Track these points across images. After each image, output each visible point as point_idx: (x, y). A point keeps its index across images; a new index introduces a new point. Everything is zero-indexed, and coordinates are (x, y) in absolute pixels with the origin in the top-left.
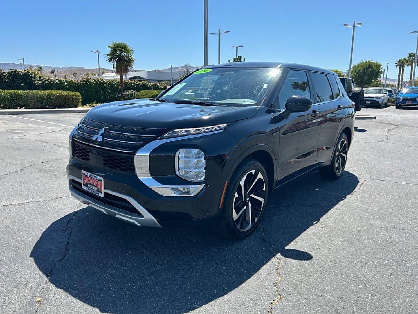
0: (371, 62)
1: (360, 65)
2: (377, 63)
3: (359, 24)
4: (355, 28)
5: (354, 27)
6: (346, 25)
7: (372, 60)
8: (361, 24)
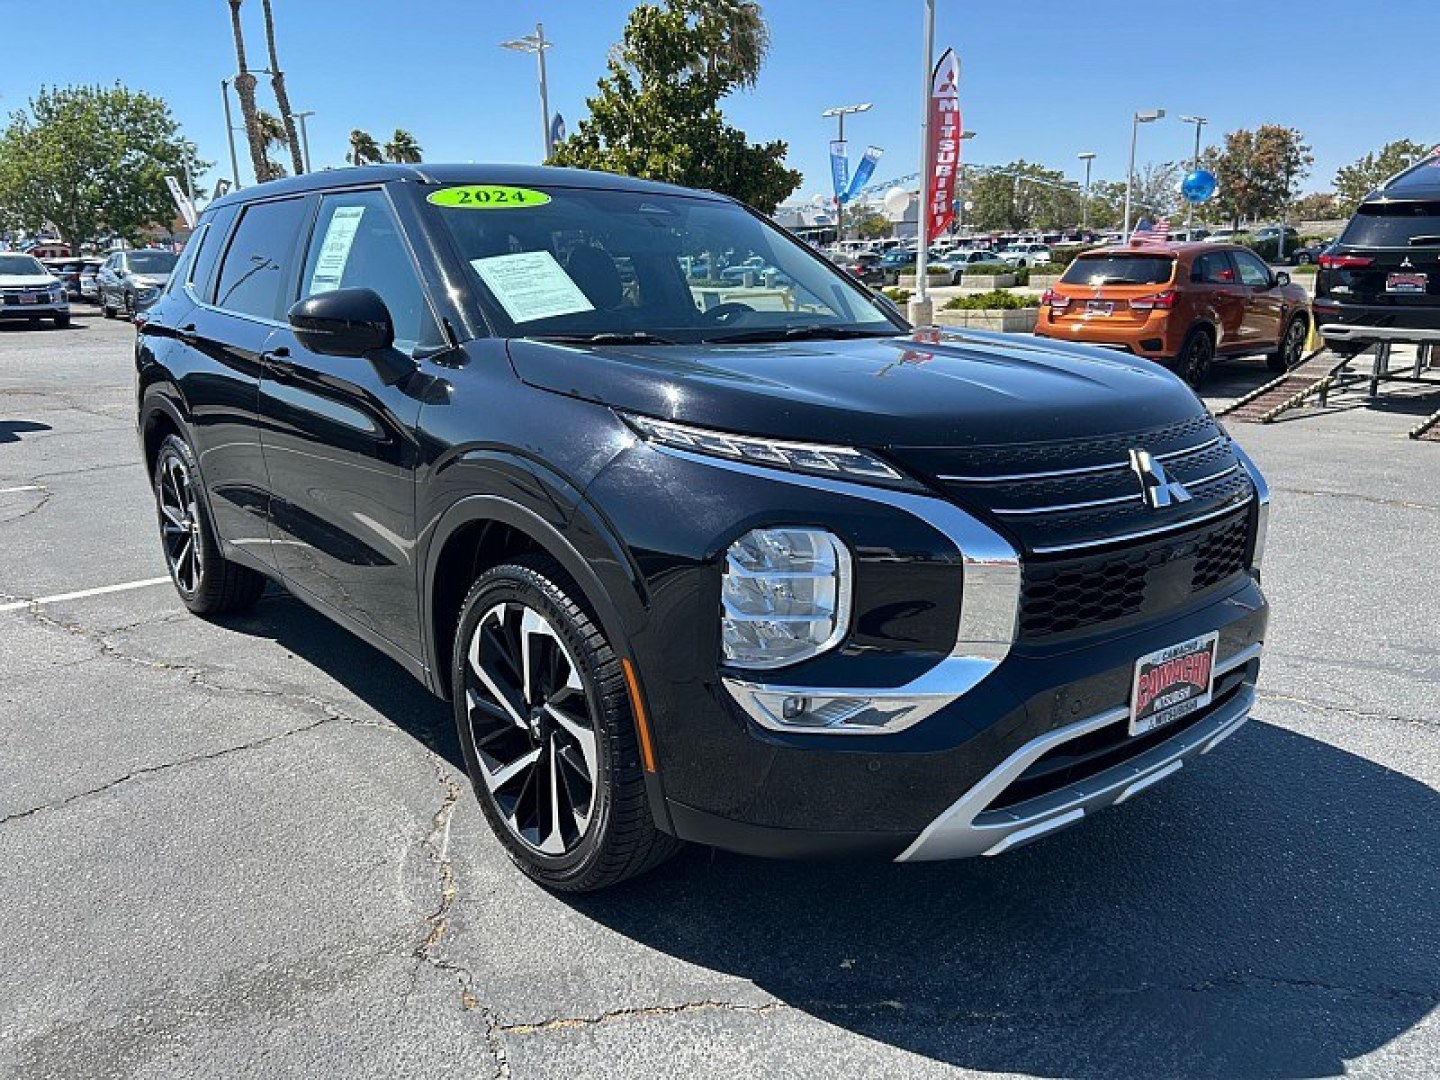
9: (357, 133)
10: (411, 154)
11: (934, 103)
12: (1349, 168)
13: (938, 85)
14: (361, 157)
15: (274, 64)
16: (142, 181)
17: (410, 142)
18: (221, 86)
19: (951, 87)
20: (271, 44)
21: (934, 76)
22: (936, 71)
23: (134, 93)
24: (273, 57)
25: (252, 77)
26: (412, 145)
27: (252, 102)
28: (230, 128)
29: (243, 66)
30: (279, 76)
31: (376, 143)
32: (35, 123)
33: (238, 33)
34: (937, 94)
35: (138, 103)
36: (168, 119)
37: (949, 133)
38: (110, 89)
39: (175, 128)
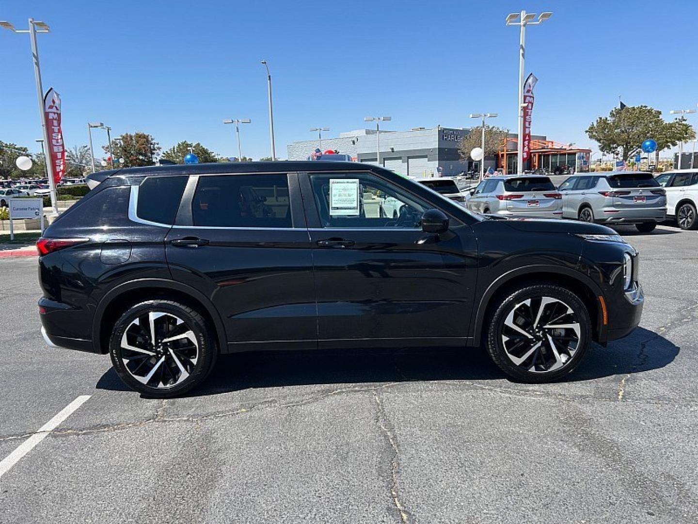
11: (46, 115)
12: (167, 152)
13: (47, 107)
19: (54, 107)
21: (44, 101)
22: (45, 98)
34: (48, 110)
37: (56, 130)
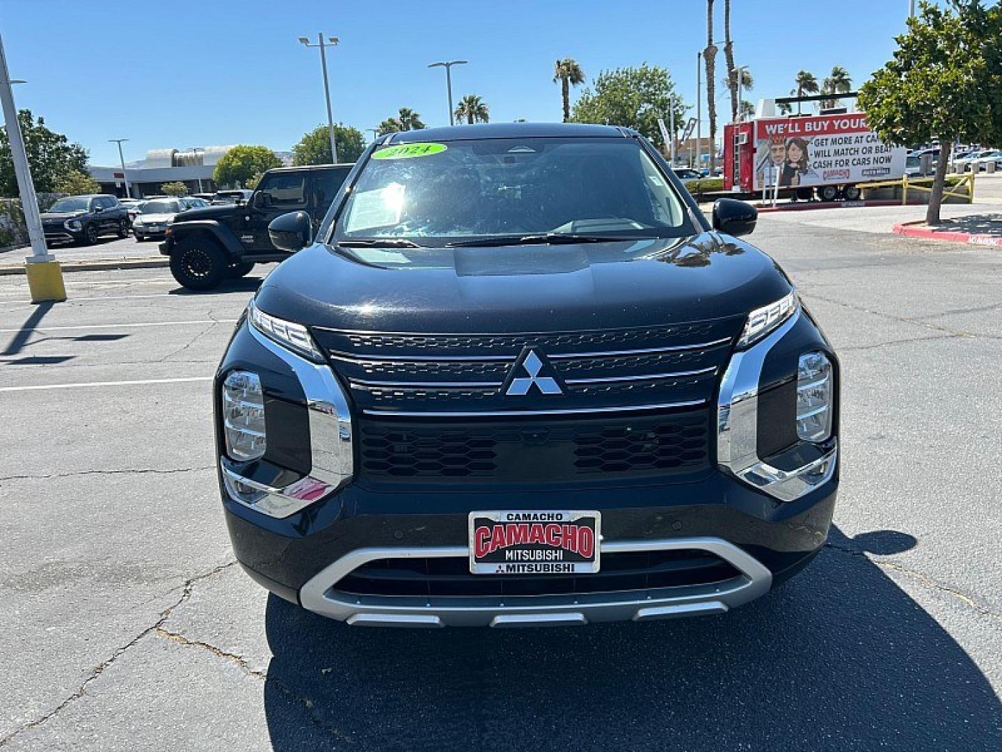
0: (341, 129)
1: (320, 135)
2: (352, 130)
3: (332, 40)
4: (325, 47)
5: (322, 46)
6: (304, 41)
7: (341, 124)
8: (336, 40)
9: (802, 73)
10: (843, 82)
14: (803, 90)
15: (727, 36)
16: (646, 124)
17: (843, 75)
18: (697, 56)
20: (727, 22)
23: (651, 69)
24: (727, 32)
25: (716, 47)
26: (845, 77)
27: (713, 65)
28: (699, 83)
29: (710, 40)
30: (729, 44)
31: (815, 79)
32: (596, 94)
33: (710, 19)
35: (653, 75)
36: (668, 81)
38: (637, 68)
39: (672, 87)
